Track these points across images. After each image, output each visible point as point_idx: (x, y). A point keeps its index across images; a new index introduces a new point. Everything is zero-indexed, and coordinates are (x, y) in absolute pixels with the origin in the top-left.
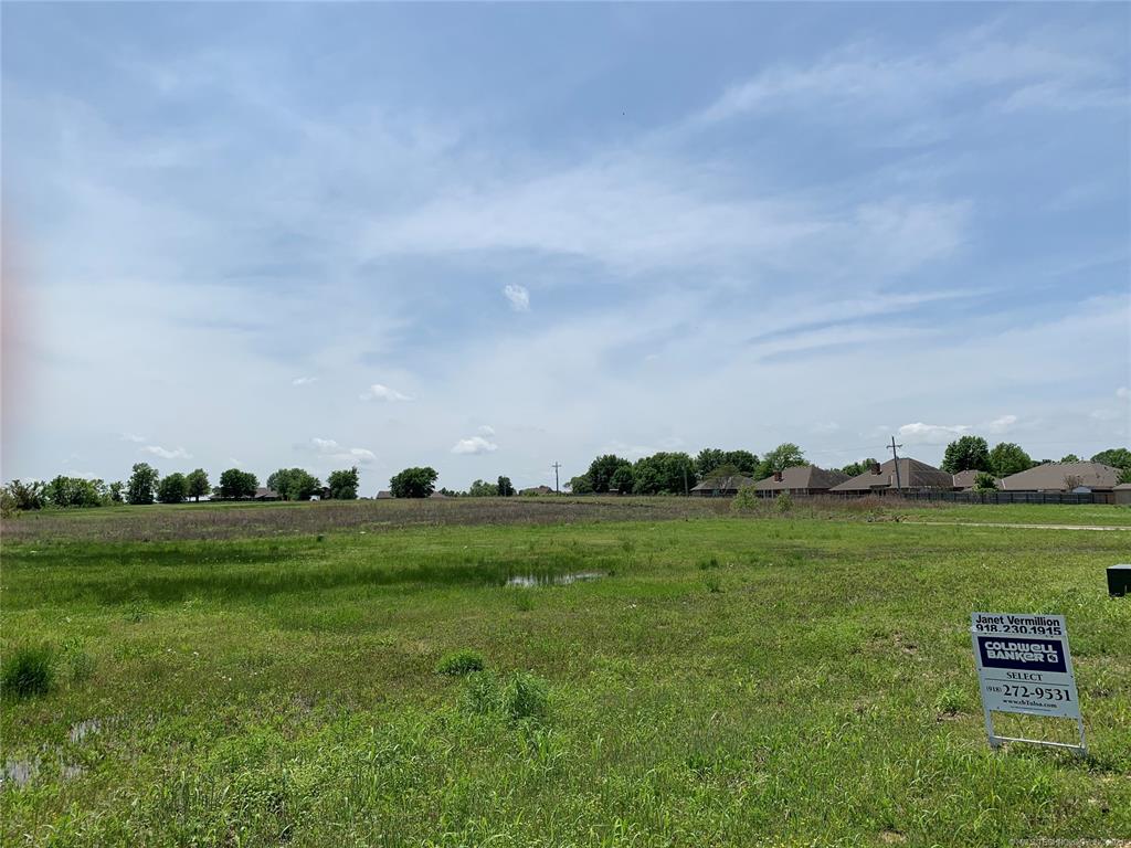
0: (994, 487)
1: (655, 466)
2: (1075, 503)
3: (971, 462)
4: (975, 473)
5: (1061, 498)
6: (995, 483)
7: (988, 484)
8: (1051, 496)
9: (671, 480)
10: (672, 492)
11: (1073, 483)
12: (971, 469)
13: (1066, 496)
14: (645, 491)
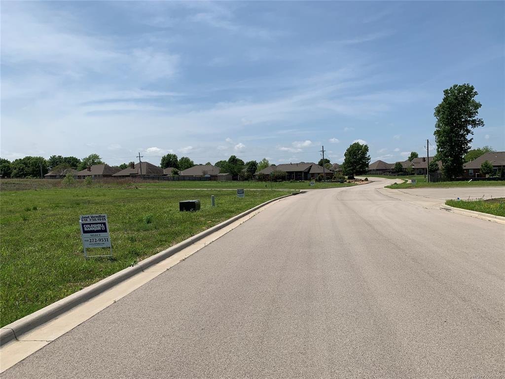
0: (178, 174)
1: (25, 163)
2: (205, 180)
3: (171, 165)
4: (172, 169)
5: (201, 179)
6: (179, 173)
7: (176, 173)
8: (198, 178)
9: (34, 170)
10: (34, 177)
11: (205, 173)
12: (171, 167)
13: (203, 178)
14: (17, 176)
